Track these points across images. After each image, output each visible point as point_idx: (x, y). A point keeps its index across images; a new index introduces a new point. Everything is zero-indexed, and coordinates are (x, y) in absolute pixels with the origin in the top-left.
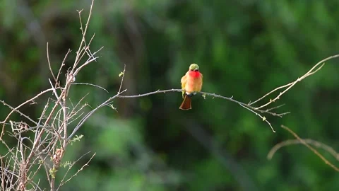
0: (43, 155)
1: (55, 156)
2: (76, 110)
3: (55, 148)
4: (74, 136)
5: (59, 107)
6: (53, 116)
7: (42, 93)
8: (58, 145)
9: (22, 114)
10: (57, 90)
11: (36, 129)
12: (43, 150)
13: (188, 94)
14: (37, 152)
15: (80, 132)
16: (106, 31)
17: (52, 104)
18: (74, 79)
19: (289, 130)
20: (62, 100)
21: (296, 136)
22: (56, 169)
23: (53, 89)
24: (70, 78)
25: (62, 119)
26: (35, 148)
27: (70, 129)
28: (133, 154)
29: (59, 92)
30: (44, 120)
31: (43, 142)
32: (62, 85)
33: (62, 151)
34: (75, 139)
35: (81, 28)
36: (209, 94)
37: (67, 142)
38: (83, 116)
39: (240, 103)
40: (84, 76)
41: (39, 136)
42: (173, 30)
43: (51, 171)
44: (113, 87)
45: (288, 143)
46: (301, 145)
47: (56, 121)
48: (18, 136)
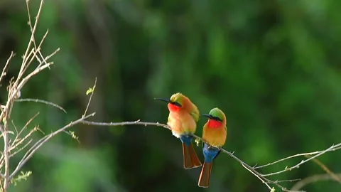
2: (22, 137)
4: (18, 173)
15: (26, 167)
16: (60, 26)
18: (19, 94)
21: (325, 169)
24: (14, 91)
27: (13, 163)
34: (20, 178)
35: (29, 23)
37: (9, 181)
40: (32, 90)
42: (154, 24)
44: (74, 104)
45: (315, 179)
46: (332, 182)
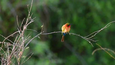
0: (16, 54)
1: (20, 54)
2: (27, 38)
3: (20, 51)
5: (21, 37)
6: (19, 40)
7: (15, 33)
8: (21, 50)
9: (8, 40)
10: (20, 32)
11: (13, 45)
12: (16, 52)
13: (64, 33)
14: (14, 53)
15: (28, 46)
16: (37, 12)
17: (19, 37)
18: (26, 28)
19: (99, 45)
20: (22, 35)
21: (101, 47)
22: (20, 58)
23: (19, 31)
24: (25, 28)
25: (22, 41)
26: (13, 51)
27: (25, 45)
28: (46, 53)
29: (21, 32)
30: (16, 42)
31: (16, 49)
32: (22, 30)
33: (22, 52)
34: (26, 48)
35: (28, 11)
36: (71, 33)
37: (24, 49)
38: (29, 40)
39: (82, 37)
40: (30, 27)
41: (14, 47)
43: (18, 59)
44: (39, 31)
45: (99, 49)
46: (103, 50)
47: (20, 42)
48: (7, 47)
